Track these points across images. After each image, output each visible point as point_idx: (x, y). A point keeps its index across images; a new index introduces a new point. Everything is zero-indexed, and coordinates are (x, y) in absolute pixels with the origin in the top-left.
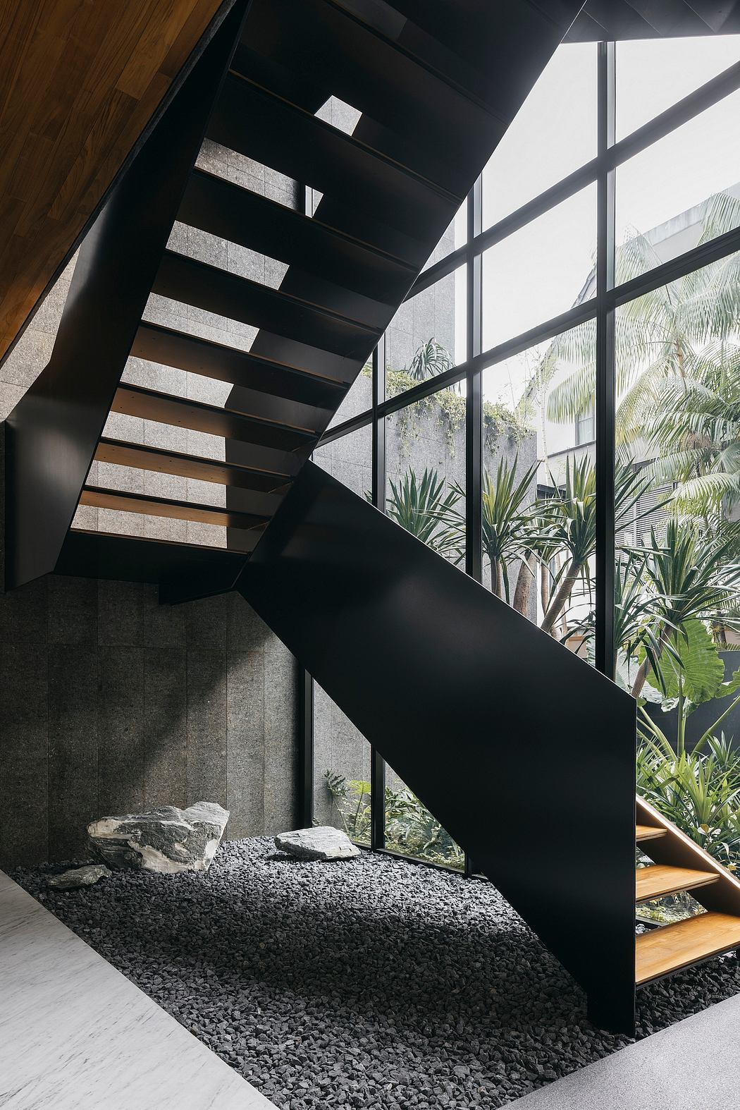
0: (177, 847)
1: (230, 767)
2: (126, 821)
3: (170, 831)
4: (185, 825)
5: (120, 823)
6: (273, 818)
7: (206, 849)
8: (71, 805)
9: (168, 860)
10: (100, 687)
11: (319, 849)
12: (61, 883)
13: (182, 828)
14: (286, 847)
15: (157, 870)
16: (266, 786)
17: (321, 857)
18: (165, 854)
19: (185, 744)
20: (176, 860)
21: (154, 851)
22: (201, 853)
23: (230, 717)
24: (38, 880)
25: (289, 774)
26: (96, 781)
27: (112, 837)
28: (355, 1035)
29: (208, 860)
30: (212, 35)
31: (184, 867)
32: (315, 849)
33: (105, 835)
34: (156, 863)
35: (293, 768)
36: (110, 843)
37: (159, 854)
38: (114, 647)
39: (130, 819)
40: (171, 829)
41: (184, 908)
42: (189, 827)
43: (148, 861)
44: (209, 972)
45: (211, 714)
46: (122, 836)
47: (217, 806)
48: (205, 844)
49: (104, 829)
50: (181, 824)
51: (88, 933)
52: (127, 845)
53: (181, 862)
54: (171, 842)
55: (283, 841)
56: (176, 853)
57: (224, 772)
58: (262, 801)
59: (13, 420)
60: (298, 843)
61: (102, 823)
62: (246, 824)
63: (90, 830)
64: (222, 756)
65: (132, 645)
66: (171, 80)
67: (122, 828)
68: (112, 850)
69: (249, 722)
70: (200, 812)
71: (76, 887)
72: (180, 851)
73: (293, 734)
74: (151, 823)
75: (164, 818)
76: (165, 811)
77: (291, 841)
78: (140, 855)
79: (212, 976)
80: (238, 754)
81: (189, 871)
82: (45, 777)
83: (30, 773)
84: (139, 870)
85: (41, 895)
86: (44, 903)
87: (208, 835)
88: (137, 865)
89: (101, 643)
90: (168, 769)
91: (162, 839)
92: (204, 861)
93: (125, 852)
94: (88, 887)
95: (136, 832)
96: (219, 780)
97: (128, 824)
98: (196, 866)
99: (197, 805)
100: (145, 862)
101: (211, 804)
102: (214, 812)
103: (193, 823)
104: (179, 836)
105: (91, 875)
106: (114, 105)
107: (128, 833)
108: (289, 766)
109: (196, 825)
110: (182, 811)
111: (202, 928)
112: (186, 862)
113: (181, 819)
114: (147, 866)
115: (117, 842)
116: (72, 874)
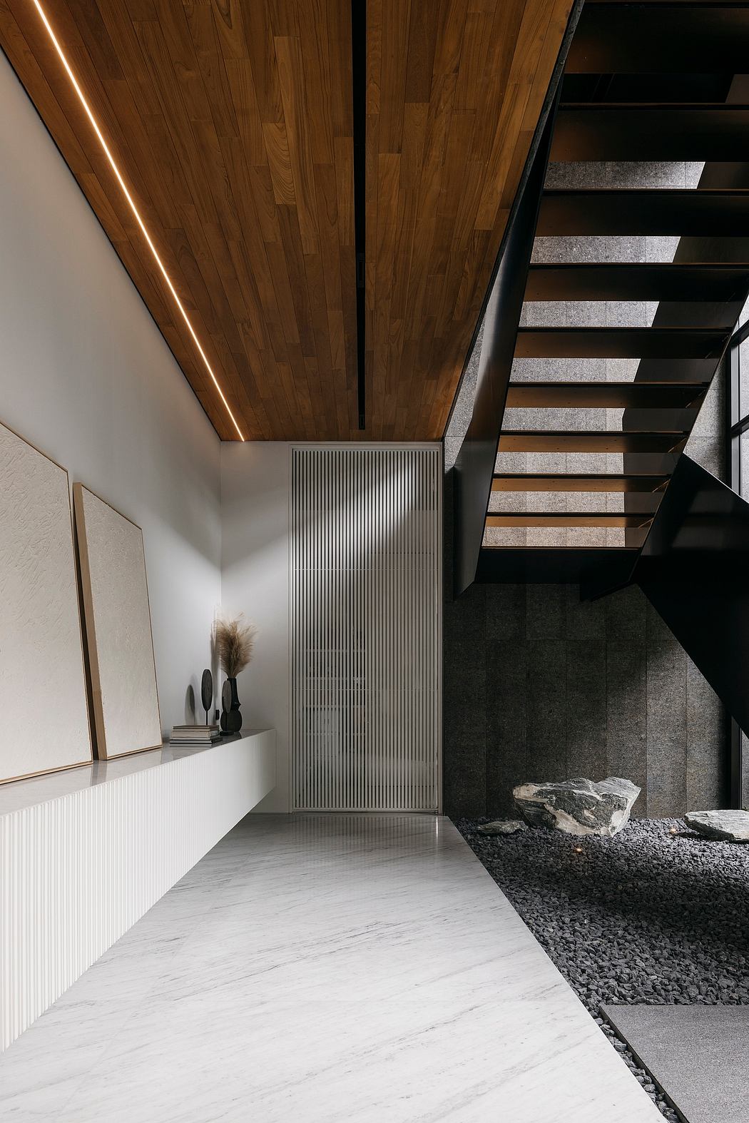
0: (586, 813)
1: (650, 750)
2: (544, 788)
3: (580, 799)
4: (595, 795)
5: (539, 788)
6: (696, 802)
7: (612, 818)
8: (504, 773)
9: (577, 824)
10: (528, 675)
11: (727, 830)
12: (486, 829)
13: (592, 797)
14: (694, 825)
15: (567, 831)
16: (688, 770)
17: (729, 838)
18: (575, 818)
19: (605, 726)
20: (585, 824)
21: (566, 814)
22: (607, 821)
23: (650, 702)
24: (473, 828)
25: (715, 760)
26: (525, 754)
27: (532, 800)
28: (653, 948)
29: (614, 828)
30: (528, 173)
31: (591, 831)
32: (723, 830)
33: (525, 797)
34: (567, 824)
35: (719, 755)
36: (530, 805)
37: (570, 817)
38: (540, 641)
39: (548, 786)
40: (581, 798)
41: (573, 857)
42: (598, 797)
43: (560, 823)
44: (563, 895)
45: (630, 699)
46: (539, 800)
47: (629, 783)
48: (612, 813)
49: (526, 792)
50: (591, 794)
51: (491, 862)
52: (544, 808)
53: (589, 826)
54: (581, 809)
55: (691, 819)
56: (585, 819)
57: (644, 753)
58: (684, 785)
59: (459, 465)
60: (706, 823)
61: (524, 787)
62: (667, 805)
63: (515, 792)
64: (641, 739)
65: (556, 638)
66: (509, 210)
67: (540, 793)
68: (531, 811)
69: (669, 707)
70: (610, 786)
71: (496, 833)
72: (588, 817)
73: (720, 720)
74: (565, 791)
75: (577, 788)
76: (579, 782)
77: (699, 820)
78: (554, 817)
79: (564, 898)
80: (658, 738)
81: (595, 835)
82: (484, 748)
83: (472, 744)
84: (553, 829)
85: (469, 836)
86: (469, 842)
87: (615, 805)
88: (552, 825)
89: (528, 638)
90: (588, 748)
91: (575, 807)
92: (610, 828)
93: (542, 813)
94: (506, 835)
95: (551, 798)
96: (638, 762)
97: (545, 790)
98: (603, 831)
99: (609, 780)
100: (558, 823)
101: (622, 780)
102: (624, 787)
103: (602, 794)
104: (588, 804)
105: (508, 827)
106: (476, 239)
107: (545, 797)
108: (715, 752)
109: (604, 796)
110: (594, 784)
111: (579, 871)
112: (593, 827)
113: (591, 790)
114: (559, 826)
115: (536, 804)
116: (496, 824)
